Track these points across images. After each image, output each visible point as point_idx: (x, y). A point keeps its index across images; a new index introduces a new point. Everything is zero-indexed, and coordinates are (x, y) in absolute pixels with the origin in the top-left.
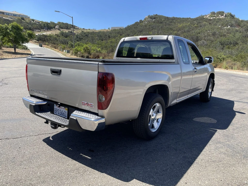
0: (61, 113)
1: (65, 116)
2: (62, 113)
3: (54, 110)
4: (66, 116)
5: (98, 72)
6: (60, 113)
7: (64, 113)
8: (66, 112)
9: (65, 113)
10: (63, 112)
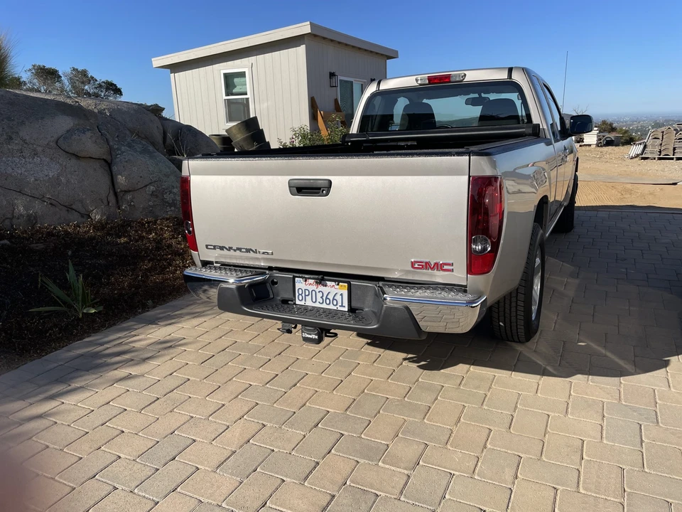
0: (324, 298)
1: (338, 306)
2: (327, 298)
3: (297, 294)
4: (342, 306)
5: (469, 177)
6: (319, 300)
7: (334, 299)
8: (341, 295)
9: (338, 297)
10: (331, 297)
